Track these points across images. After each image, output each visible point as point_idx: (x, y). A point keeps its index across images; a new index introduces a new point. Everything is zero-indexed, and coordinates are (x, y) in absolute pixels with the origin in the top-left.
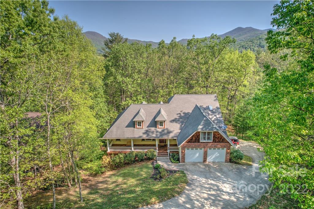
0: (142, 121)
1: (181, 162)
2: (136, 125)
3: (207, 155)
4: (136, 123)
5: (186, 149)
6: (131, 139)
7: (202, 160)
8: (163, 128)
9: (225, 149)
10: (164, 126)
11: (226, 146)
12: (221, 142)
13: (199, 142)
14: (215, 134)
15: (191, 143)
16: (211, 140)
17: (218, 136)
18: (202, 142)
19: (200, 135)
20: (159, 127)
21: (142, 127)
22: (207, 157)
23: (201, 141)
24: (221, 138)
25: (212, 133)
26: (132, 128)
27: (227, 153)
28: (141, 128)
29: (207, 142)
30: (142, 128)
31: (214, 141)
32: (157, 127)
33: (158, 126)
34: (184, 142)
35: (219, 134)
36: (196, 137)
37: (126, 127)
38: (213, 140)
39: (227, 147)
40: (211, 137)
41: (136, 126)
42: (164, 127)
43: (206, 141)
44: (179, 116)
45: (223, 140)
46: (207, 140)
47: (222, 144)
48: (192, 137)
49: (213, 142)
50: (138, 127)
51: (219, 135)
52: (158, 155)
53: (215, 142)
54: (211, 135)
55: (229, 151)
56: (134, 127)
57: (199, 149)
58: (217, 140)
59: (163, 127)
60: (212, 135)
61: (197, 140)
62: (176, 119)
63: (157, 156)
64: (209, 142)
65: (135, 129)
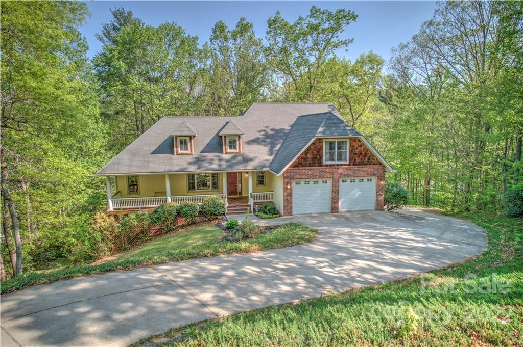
0: (190, 137)
1: (285, 215)
2: (177, 147)
3: (338, 194)
4: (176, 142)
5: (294, 183)
6: (165, 175)
7: (327, 208)
8: (237, 153)
9: (374, 179)
10: (239, 149)
11: (375, 172)
12: (365, 164)
13: (320, 166)
14: (354, 146)
15: (305, 168)
16: (345, 160)
17: (359, 149)
18: (327, 165)
19: (322, 147)
20: (228, 150)
21: (189, 152)
22: (338, 198)
23: (324, 163)
24: (365, 154)
25: (346, 144)
26: (168, 155)
27: (379, 188)
28: (186, 154)
29: (337, 165)
30: (190, 154)
31: (353, 162)
32: (222, 151)
33: (226, 149)
34: (287, 167)
35: (361, 146)
36: (315, 152)
37: (151, 154)
38: (350, 159)
39: (378, 175)
40: (346, 152)
41: (175, 149)
42: (240, 151)
43: (336, 162)
44: (263, 135)
45: (369, 159)
46: (337, 160)
47: (367, 168)
48: (306, 152)
49: (349, 165)
50: (180, 151)
51: (362, 149)
52: (228, 210)
53: (354, 165)
54: (346, 149)
55: (382, 183)
56: (172, 153)
57: (320, 182)
58: (358, 160)
59: (237, 151)
60: (346, 147)
61: (316, 161)
62: (258, 138)
63: (227, 214)
64: (341, 165)
65: (175, 157)
